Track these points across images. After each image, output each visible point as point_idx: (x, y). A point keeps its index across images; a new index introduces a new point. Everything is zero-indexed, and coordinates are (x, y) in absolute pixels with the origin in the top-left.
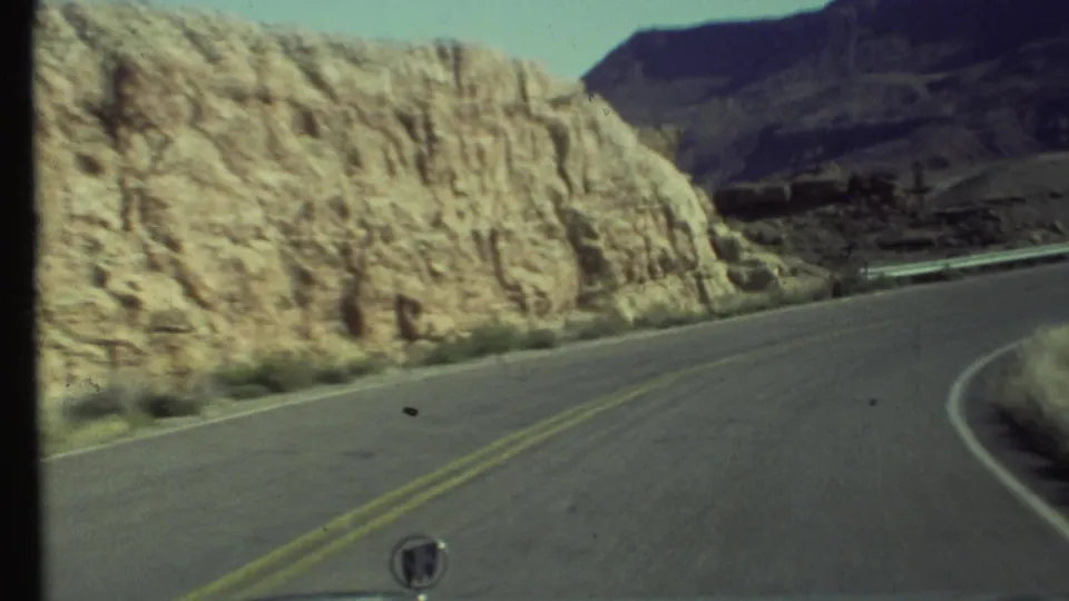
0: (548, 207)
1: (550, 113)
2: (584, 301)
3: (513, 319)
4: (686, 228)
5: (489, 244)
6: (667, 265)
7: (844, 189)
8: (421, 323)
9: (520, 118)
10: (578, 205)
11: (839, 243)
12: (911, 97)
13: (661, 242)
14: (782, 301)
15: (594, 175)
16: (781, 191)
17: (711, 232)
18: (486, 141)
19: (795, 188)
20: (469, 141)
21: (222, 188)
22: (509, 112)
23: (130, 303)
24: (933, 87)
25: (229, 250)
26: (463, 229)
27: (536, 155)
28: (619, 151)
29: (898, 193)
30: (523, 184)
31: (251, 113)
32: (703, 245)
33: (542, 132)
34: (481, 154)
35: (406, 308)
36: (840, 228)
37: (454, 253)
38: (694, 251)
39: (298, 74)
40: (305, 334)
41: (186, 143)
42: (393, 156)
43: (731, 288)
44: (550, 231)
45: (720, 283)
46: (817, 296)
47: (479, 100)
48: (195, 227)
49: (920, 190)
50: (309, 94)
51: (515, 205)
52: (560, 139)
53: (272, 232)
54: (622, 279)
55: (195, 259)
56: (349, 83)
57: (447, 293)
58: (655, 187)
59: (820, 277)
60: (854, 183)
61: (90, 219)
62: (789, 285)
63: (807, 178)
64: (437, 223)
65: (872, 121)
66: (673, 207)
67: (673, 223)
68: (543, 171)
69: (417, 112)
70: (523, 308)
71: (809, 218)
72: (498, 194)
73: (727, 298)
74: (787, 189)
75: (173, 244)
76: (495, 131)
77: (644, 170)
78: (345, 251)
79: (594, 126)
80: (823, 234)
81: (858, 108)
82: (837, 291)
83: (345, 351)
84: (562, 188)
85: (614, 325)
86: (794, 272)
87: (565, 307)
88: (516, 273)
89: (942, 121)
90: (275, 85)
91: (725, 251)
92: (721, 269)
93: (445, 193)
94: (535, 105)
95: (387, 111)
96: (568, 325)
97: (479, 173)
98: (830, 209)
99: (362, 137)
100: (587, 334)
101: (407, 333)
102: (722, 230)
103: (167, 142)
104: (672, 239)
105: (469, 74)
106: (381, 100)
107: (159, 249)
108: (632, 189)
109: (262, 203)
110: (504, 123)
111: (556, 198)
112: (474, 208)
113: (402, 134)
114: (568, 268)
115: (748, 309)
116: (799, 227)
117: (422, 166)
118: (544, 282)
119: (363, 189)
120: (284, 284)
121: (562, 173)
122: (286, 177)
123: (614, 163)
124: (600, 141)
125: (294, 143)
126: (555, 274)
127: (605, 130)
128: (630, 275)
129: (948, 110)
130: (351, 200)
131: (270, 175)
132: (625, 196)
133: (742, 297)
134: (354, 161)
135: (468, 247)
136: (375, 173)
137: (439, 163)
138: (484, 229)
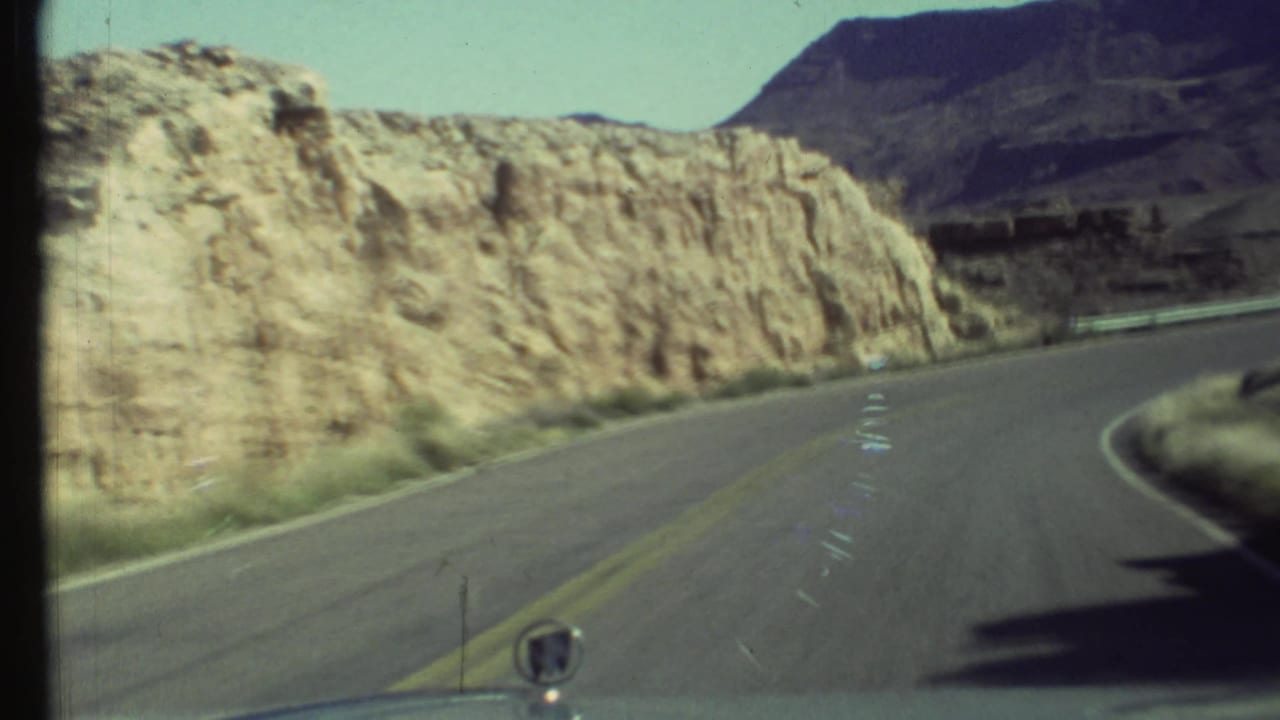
0: (801, 271)
1: (802, 186)
2: (828, 349)
3: (774, 363)
4: (914, 286)
5: (757, 303)
6: (896, 316)
7: (1071, 225)
8: (709, 366)
9: (779, 193)
10: (823, 266)
11: (1066, 286)
12: (1160, 106)
13: (892, 297)
14: (996, 349)
15: (836, 239)
16: (1003, 226)
17: (936, 290)
18: (753, 215)
19: (1019, 222)
20: (742, 217)
21: (577, 264)
22: (771, 187)
23: (521, 350)
24: (1187, 94)
25: (581, 309)
26: (738, 288)
27: (791, 222)
28: (857, 217)
29: (1132, 231)
30: (780, 249)
31: (592, 203)
32: (928, 301)
33: (795, 204)
34: (749, 226)
35: (698, 353)
36: (1068, 268)
37: (732, 310)
38: (921, 305)
39: (620, 167)
40: (627, 373)
41: (553, 230)
42: (688, 233)
43: (951, 337)
44: (801, 289)
45: (942, 334)
46: (1030, 345)
47: (748, 181)
48: (560, 294)
49: (1157, 224)
50: (628, 184)
51: (774, 266)
52: (809, 207)
53: (611, 297)
54: (858, 329)
55: (559, 318)
56: (656, 175)
57: (726, 342)
58: (888, 251)
59: (1033, 328)
60: (1085, 219)
61: (490, 289)
62: (1004, 335)
63: (1032, 212)
64: (720, 285)
65: (1113, 136)
66: (903, 268)
67: (901, 279)
68: (796, 238)
69: (705, 196)
70: (780, 352)
71: (1035, 256)
72: (761, 259)
73: (948, 346)
74: (1011, 225)
75: (543, 305)
76: (760, 206)
77: (880, 234)
78: (657, 309)
79: (836, 195)
80: (1050, 274)
81: (1098, 120)
82: (1048, 340)
83: (656, 388)
84: (810, 250)
85: (853, 369)
86: (1009, 322)
87: (815, 353)
88: (776, 324)
89: (1195, 135)
90: (607, 179)
91: (948, 304)
92: (943, 321)
93: (724, 262)
94: (790, 181)
95: (682, 195)
96: (817, 368)
97: (748, 243)
98: (1058, 246)
99: (667, 217)
100: (834, 376)
101: (699, 374)
102: (945, 286)
103: (539, 231)
104: (903, 296)
105: (741, 159)
106: (678, 186)
107: (535, 310)
108: (868, 251)
109: (604, 275)
110: (768, 199)
111: (806, 260)
112: (746, 273)
113: (693, 213)
114: (816, 321)
115: (966, 356)
116: (1022, 266)
117: (708, 238)
118: (798, 332)
119: (669, 259)
120: (616, 336)
121: (811, 238)
122: (617, 254)
123: (854, 229)
124: (842, 209)
125: (621, 225)
126: (805, 326)
127: (846, 199)
128: (866, 326)
129: (1204, 123)
130: (661, 270)
131: (606, 251)
132: (862, 257)
133: (960, 346)
134: (660, 236)
135: (742, 303)
136: (674, 246)
137: (719, 238)
138: (754, 289)
